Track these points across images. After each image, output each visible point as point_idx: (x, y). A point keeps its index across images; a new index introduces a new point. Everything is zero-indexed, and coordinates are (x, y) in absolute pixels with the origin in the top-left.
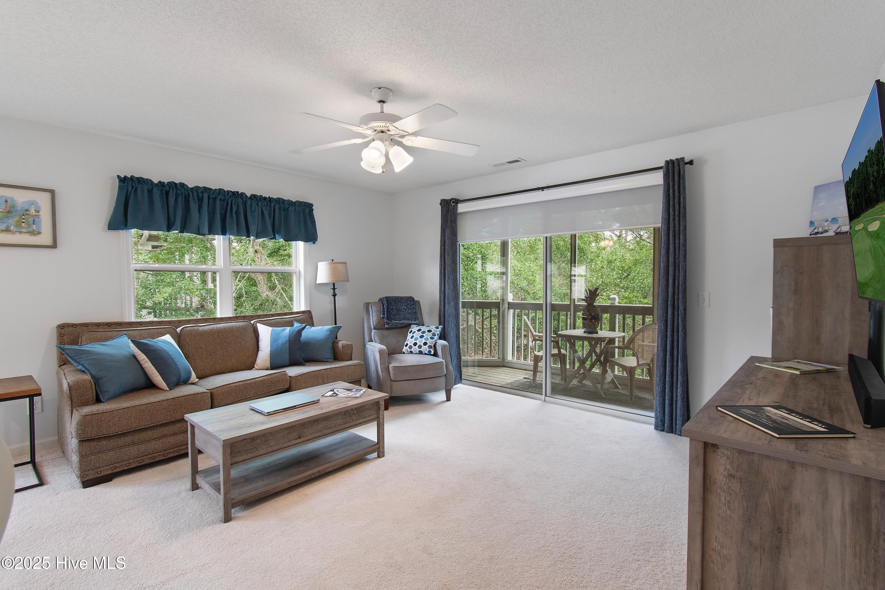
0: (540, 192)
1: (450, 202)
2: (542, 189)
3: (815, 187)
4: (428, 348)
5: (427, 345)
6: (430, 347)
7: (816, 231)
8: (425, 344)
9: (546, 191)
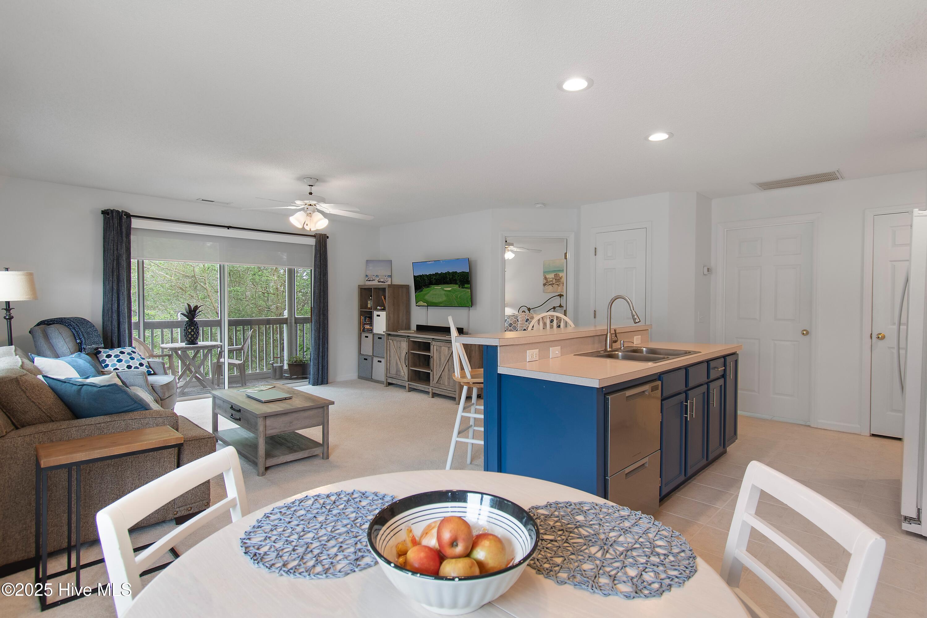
0: (226, 230)
1: (122, 215)
2: (229, 227)
3: (367, 261)
4: (146, 369)
5: (145, 366)
6: (146, 366)
7: (369, 279)
8: (141, 365)
9: (231, 230)
